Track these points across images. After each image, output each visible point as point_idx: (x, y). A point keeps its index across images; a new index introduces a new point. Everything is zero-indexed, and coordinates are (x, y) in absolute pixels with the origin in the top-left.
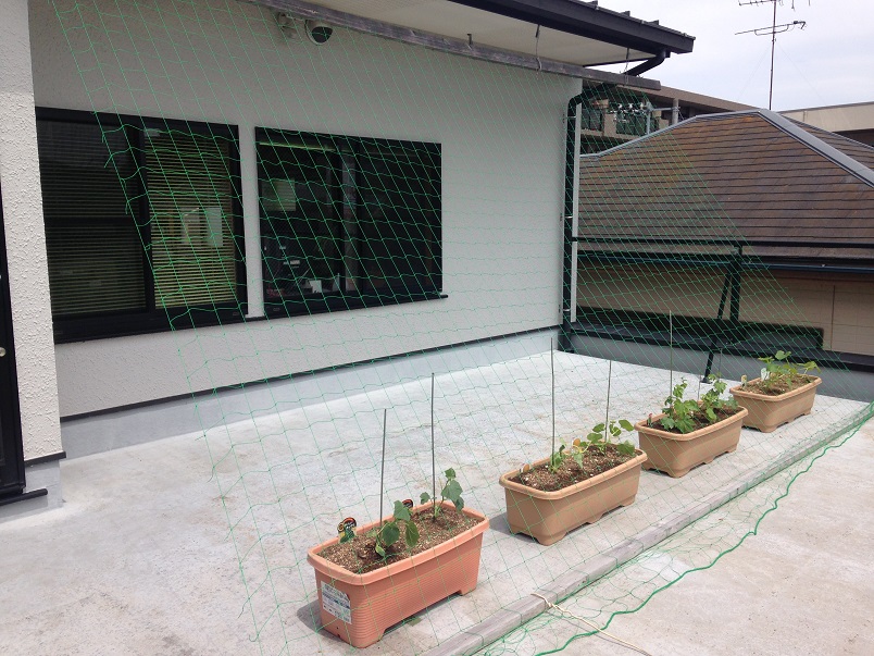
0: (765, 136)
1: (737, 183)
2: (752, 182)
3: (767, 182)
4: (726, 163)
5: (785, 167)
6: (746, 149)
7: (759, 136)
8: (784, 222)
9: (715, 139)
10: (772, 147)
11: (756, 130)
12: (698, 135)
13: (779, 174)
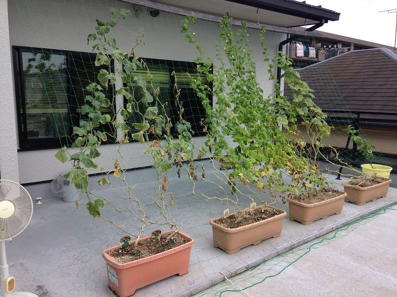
0: (382, 61)
1: (365, 84)
2: (373, 83)
3: (380, 83)
4: (362, 74)
5: (390, 76)
6: (372, 67)
7: (379, 61)
8: (385, 103)
9: (358, 62)
10: (385, 66)
11: (379, 58)
12: (350, 60)
13: (387, 79)
